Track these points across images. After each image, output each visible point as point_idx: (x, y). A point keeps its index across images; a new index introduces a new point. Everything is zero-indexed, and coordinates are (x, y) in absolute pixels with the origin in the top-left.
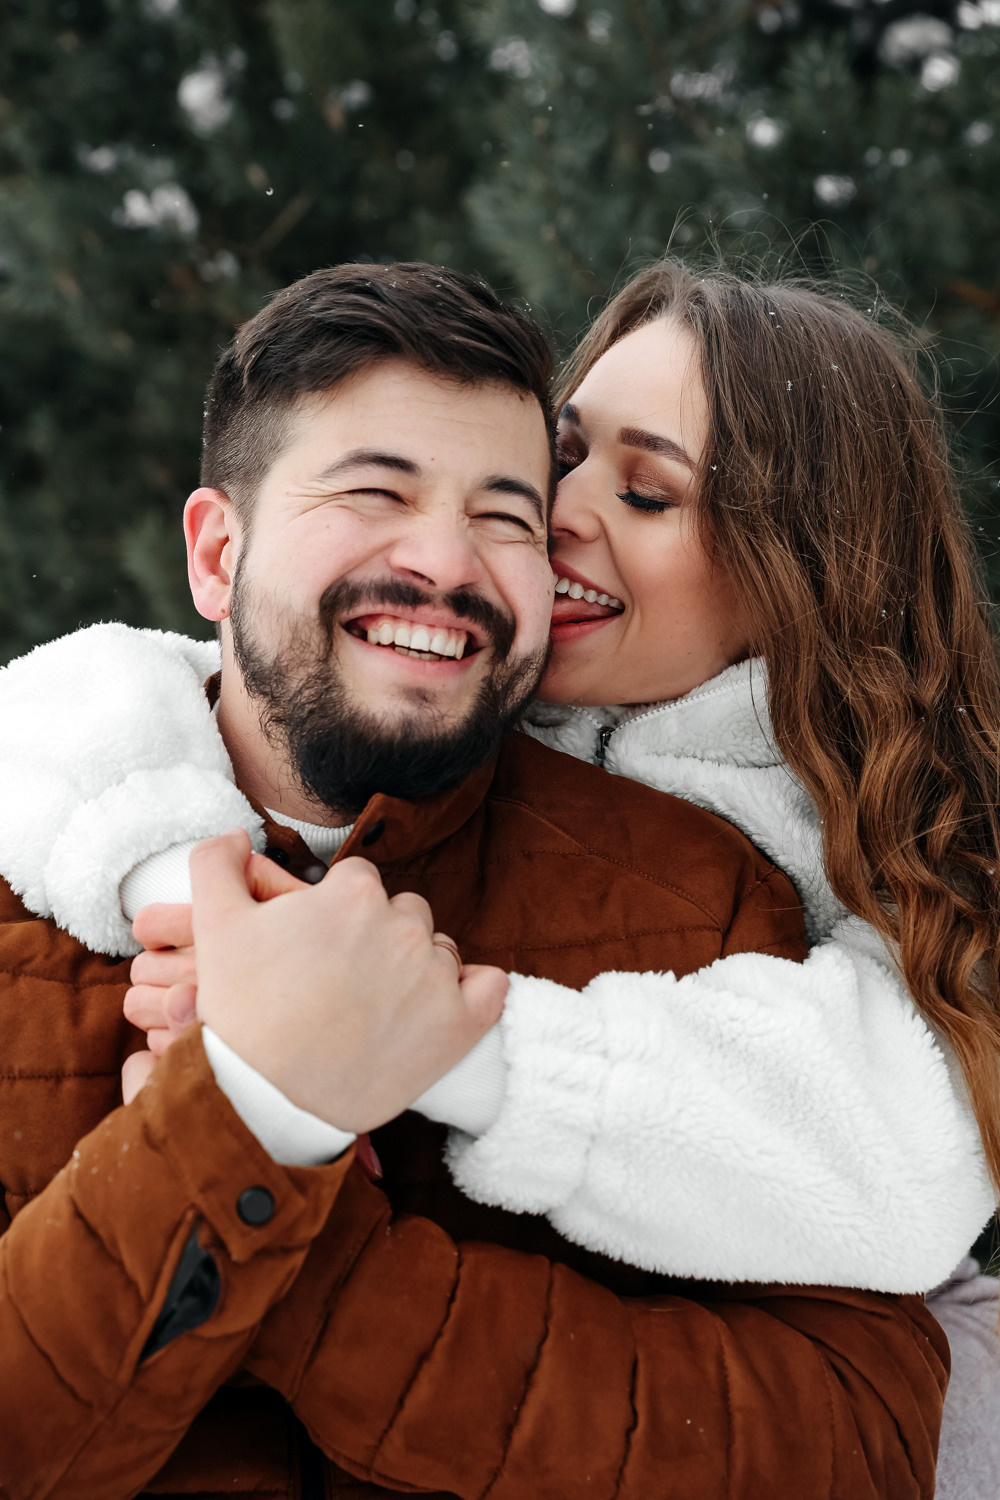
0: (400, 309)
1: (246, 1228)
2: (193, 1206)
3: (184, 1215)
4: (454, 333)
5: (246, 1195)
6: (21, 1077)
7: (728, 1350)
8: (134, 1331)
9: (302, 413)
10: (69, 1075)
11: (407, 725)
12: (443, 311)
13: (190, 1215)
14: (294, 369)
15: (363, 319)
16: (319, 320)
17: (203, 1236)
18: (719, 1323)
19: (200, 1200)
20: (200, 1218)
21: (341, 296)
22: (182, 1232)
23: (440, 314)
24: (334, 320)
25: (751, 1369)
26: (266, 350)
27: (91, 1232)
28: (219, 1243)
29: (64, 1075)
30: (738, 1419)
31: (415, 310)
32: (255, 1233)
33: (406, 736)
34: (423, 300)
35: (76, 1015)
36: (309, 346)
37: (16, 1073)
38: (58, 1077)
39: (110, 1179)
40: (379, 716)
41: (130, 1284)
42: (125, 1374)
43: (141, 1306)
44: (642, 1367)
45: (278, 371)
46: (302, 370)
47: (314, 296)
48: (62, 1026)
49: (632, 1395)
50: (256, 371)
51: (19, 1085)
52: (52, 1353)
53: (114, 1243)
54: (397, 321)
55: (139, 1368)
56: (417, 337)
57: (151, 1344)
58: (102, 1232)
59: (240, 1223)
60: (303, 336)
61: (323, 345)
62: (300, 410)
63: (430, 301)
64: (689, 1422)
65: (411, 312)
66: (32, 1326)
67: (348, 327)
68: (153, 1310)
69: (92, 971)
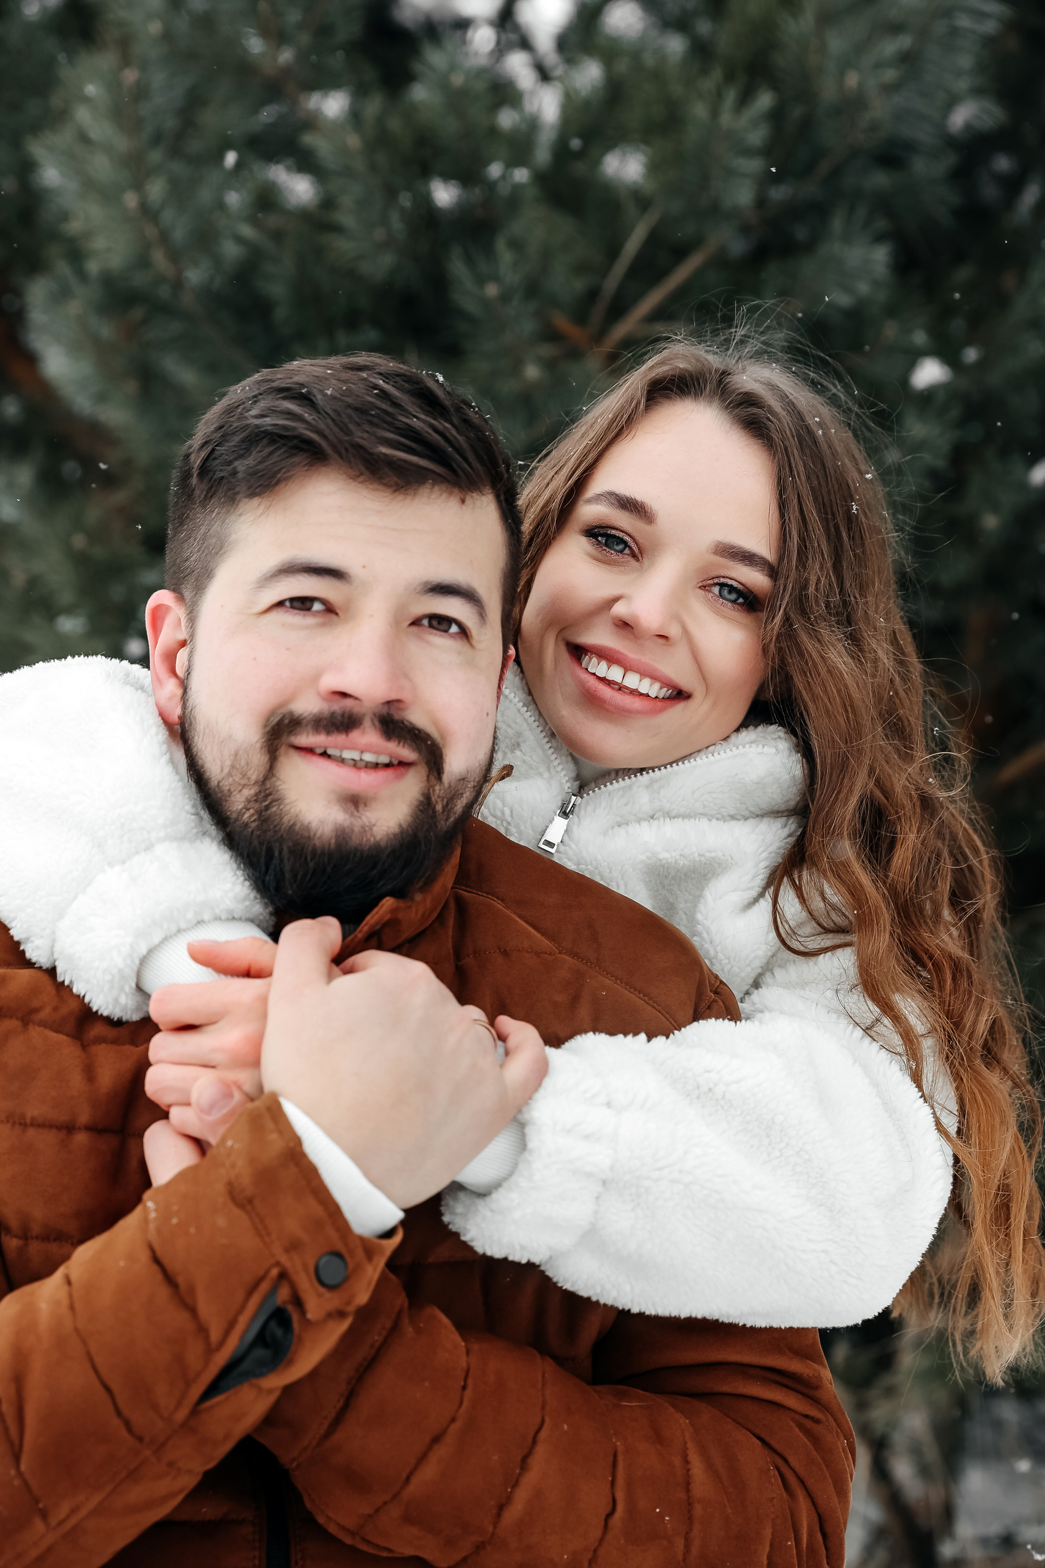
0: (333, 420)
1: (322, 1290)
2: (278, 1264)
3: (268, 1271)
4: (382, 444)
5: (324, 1260)
6: (32, 1125)
7: (690, 1445)
8: (198, 1375)
9: (243, 518)
10: (80, 1128)
11: (342, 835)
12: (375, 420)
13: (275, 1272)
14: (234, 473)
15: (294, 428)
16: (257, 426)
17: (283, 1294)
18: (684, 1421)
19: (283, 1259)
20: (283, 1276)
21: (277, 403)
22: (265, 1287)
23: (371, 423)
24: (269, 428)
25: (709, 1466)
26: (213, 450)
27: (169, 1279)
28: (298, 1301)
29: (74, 1128)
30: (698, 1510)
31: (346, 420)
32: (328, 1295)
33: (339, 846)
34: (356, 409)
35: (90, 1073)
36: (248, 450)
37: (28, 1121)
38: (69, 1128)
39: (192, 1230)
40: (314, 825)
41: (202, 1330)
42: (181, 1415)
43: (210, 1350)
44: (620, 1458)
45: (222, 474)
46: (240, 475)
47: (255, 399)
48: (77, 1080)
49: (613, 1483)
50: (204, 470)
51: (31, 1132)
52: (115, 1387)
53: (192, 1290)
54: (327, 432)
55: (195, 1411)
56: (346, 449)
57: (213, 1389)
58: (180, 1280)
59: (317, 1285)
60: (243, 441)
61: (260, 452)
62: (240, 515)
63: (362, 410)
64: (658, 1510)
65: (342, 422)
66: (98, 1360)
67: (281, 436)
68: (221, 1358)
69: (98, 1030)
